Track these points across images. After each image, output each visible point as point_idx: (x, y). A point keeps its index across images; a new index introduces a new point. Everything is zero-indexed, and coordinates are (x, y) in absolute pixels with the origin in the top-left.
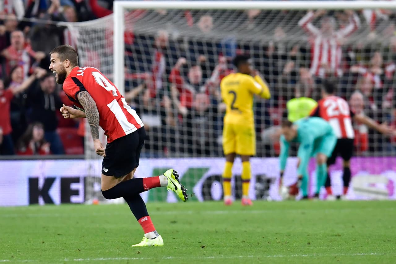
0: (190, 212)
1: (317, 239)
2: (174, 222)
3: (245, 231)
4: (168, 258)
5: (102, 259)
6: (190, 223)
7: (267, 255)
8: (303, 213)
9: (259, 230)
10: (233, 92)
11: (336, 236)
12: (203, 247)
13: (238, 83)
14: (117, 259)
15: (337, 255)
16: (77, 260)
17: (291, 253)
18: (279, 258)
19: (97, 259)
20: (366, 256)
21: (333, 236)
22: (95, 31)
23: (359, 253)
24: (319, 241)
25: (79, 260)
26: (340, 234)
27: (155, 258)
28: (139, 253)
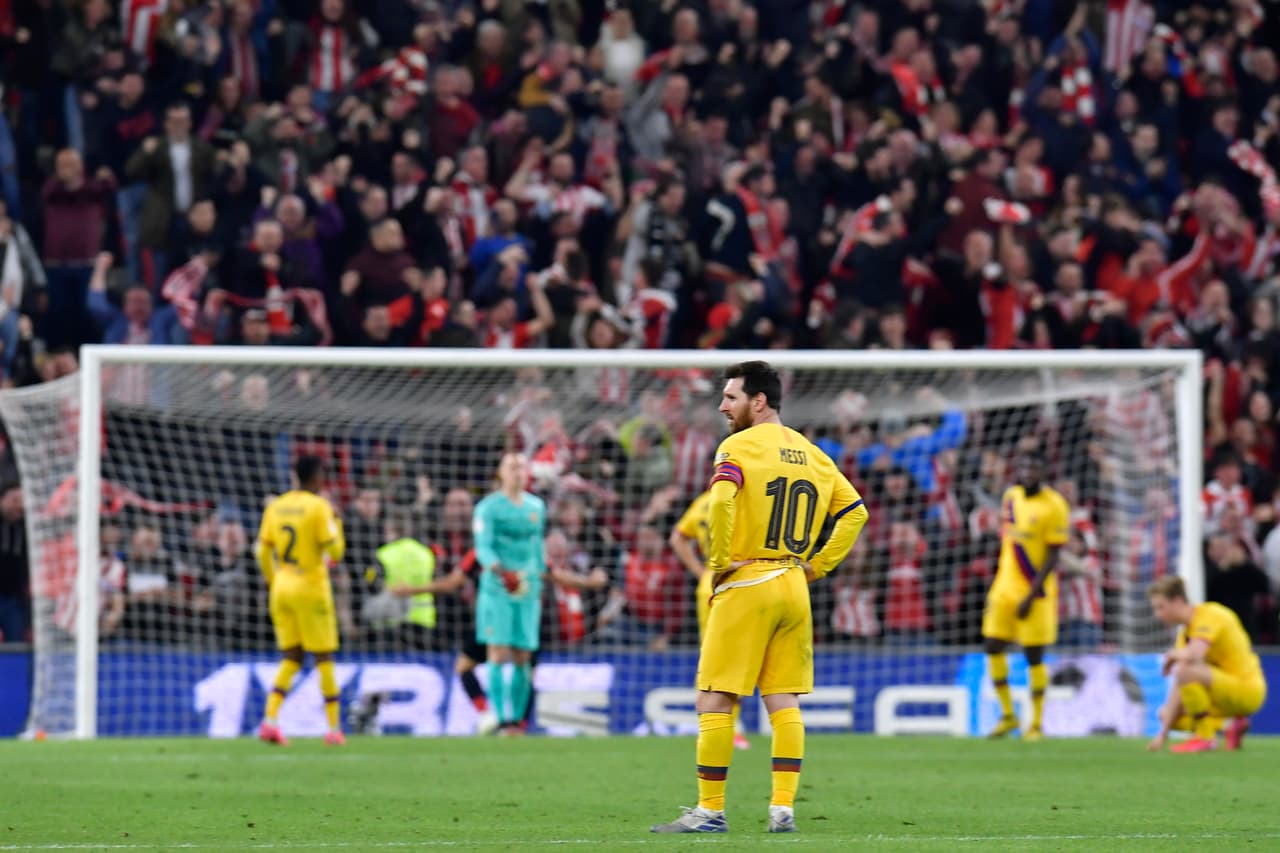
0: (224, 757)
1: (473, 811)
2: (193, 776)
3: (332, 796)
4: (184, 846)
5: (55, 846)
6: (225, 779)
7: (375, 843)
8: (444, 761)
9: (358, 794)
10: (289, 529)
11: (508, 805)
12: (250, 825)
13: (301, 511)
14: (83, 846)
15: (510, 842)
16: (7, 848)
17: (421, 839)
18: (399, 847)
19: (45, 847)
20: (568, 845)
21: (501, 805)
22: (42, 407)
23: (554, 839)
24: (475, 814)
25: (12, 847)
26: (516, 802)
27: (157, 846)
28: (127, 835)
